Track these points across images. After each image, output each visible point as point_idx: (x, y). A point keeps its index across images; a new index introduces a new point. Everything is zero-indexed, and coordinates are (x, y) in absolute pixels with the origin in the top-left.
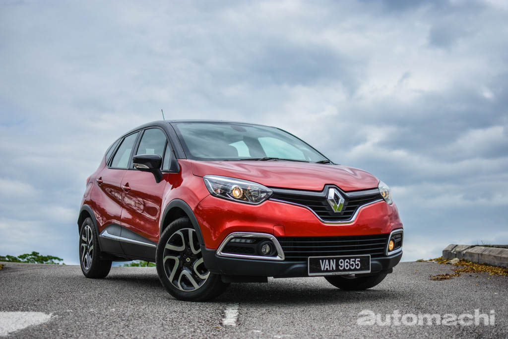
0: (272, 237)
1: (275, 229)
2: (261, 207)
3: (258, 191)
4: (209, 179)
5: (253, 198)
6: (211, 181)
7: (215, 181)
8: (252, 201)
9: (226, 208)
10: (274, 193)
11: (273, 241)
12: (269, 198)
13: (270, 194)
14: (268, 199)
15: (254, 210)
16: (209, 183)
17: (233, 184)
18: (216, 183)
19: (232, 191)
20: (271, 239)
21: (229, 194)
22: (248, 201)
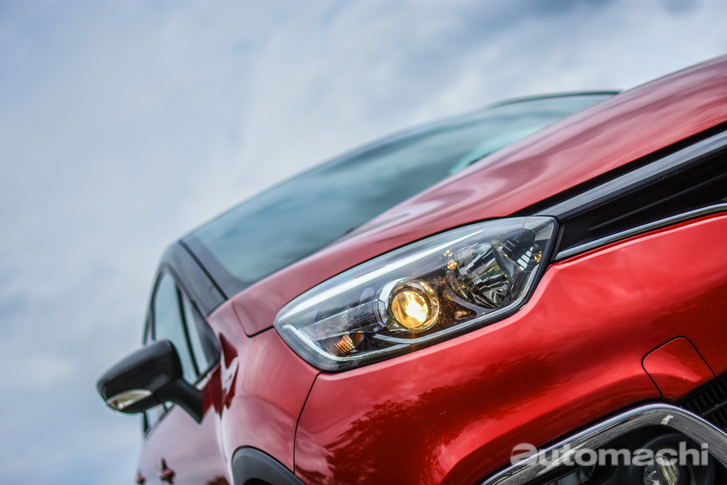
0: (666, 413)
1: (655, 366)
2: (540, 306)
3: (493, 254)
4: (289, 321)
5: (489, 294)
6: (300, 322)
7: (314, 314)
8: (489, 306)
9: (409, 392)
10: (561, 222)
11: (677, 426)
12: (552, 252)
13: (547, 235)
14: (550, 261)
15: (524, 335)
16: (299, 333)
17: (378, 284)
18: (318, 318)
19: (389, 312)
20: (665, 421)
21: (384, 331)
22: (473, 314)
